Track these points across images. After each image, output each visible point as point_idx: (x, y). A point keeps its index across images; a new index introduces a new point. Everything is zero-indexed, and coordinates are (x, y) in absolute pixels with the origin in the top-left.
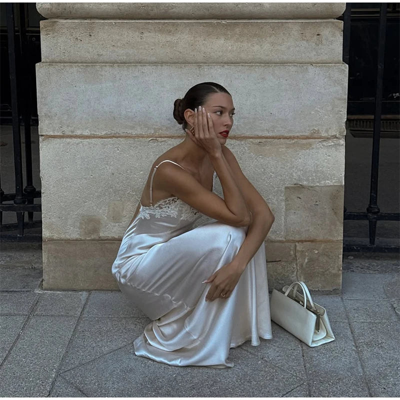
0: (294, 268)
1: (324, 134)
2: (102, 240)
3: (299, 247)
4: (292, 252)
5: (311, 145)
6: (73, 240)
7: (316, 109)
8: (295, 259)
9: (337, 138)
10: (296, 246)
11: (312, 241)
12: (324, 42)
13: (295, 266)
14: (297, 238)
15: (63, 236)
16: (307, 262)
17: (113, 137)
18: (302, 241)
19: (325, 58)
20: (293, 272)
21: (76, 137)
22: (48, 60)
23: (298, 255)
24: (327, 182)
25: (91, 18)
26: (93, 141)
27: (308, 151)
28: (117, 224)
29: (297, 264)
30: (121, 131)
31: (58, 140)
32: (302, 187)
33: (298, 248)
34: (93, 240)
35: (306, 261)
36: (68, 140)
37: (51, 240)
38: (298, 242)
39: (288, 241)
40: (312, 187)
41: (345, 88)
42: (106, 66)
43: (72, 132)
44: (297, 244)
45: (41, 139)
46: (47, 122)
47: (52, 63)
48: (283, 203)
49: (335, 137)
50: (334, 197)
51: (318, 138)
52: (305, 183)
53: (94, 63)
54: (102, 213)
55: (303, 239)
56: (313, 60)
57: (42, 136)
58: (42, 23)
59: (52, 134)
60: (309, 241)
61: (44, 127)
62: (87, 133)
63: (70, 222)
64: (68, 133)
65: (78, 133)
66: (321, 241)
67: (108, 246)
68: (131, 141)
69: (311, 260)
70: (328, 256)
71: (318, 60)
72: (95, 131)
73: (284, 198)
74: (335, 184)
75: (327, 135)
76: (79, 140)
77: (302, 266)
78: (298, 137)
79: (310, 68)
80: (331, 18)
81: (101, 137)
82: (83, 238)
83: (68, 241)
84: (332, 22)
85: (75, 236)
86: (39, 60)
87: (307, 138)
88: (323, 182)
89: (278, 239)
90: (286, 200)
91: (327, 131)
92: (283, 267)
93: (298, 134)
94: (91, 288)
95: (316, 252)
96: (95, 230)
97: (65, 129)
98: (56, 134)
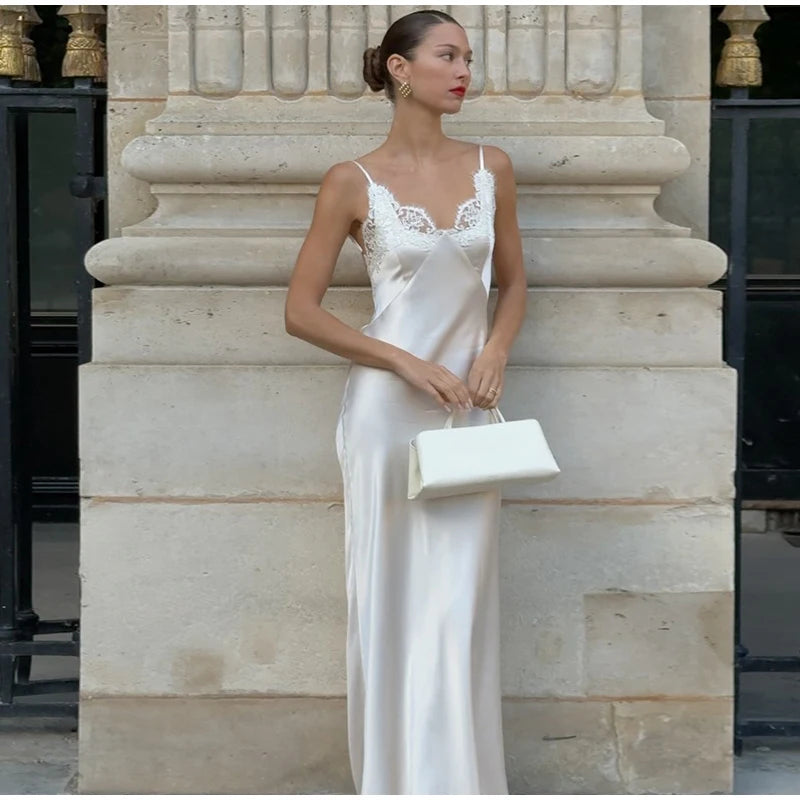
0: (609, 751)
1: (679, 496)
2: (227, 697)
3: (622, 710)
4: (604, 721)
5: (647, 516)
6: (157, 697)
8: (612, 732)
9: (713, 503)
10: (613, 708)
11: (655, 699)
13: (612, 747)
14: (618, 692)
16: (644, 741)
18: (629, 699)
20: (607, 759)
21: (171, 500)
22: (109, 360)
23: (620, 726)
24: (690, 585)
26: (212, 507)
27: (640, 528)
28: (265, 666)
29: (616, 744)
30: (278, 489)
31: (126, 507)
32: (627, 595)
33: (618, 712)
34: (206, 697)
35: (641, 737)
36: (150, 506)
37: (102, 696)
38: (621, 700)
39: (593, 699)
40: (652, 595)
42: (247, 371)
43: (162, 490)
44: (616, 704)
45: (84, 503)
47: (116, 364)
48: (581, 626)
49: (709, 501)
50: (707, 615)
51: (667, 504)
52: (634, 588)
53: (217, 363)
54: (230, 646)
55: (632, 694)
56: (651, 361)
58: (97, 293)
59: (111, 493)
60: (646, 698)
62: (196, 492)
63: (147, 661)
65: (176, 492)
66: (679, 700)
67: (242, 708)
68: (296, 508)
69: (651, 737)
73: (581, 616)
75: (687, 497)
76: (177, 506)
77: (629, 747)
78: (615, 502)
81: (232, 501)
82: (179, 694)
83: (142, 699)
85: (161, 689)
86: (87, 358)
87: (639, 502)
88: (679, 586)
90: (589, 619)
91: (686, 490)
92: (583, 750)
95: (667, 720)
96: (212, 677)
97: (142, 484)
98: (122, 494)
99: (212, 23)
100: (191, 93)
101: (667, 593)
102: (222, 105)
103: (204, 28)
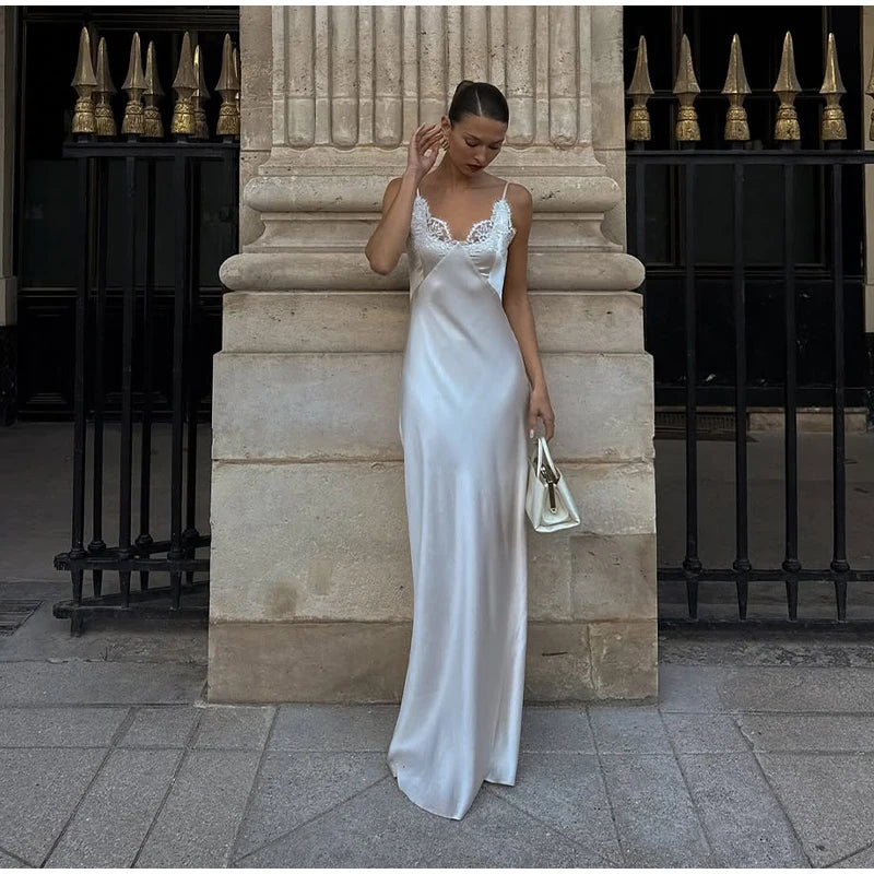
0: (586, 664)
1: (624, 456)
2: (299, 622)
3: (594, 630)
4: (583, 639)
5: (606, 473)
6: (255, 622)
7: (611, 418)
8: (588, 649)
9: (643, 462)
10: (588, 629)
11: (612, 621)
12: (617, 323)
13: (588, 661)
14: (591, 615)
15: (240, 616)
16: (607, 654)
17: (321, 460)
18: (597, 622)
19: (620, 345)
20: (586, 670)
21: (266, 461)
22: (231, 350)
23: (592, 643)
24: (631, 528)
25: (295, 289)
26: (291, 467)
27: (602, 482)
28: (322, 597)
29: (591, 659)
30: (332, 452)
31: (239, 467)
32: (596, 536)
33: (591, 632)
34: (286, 622)
35: (605, 652)
36: (254, 467)
37: (223, 622)
38: (592, 622)
39: (578, 621)
40: (609, 537)
41: (650, 387)
42: (313, 357)
43: (260, 454)
44: (590, 625)
45: (214, 465)
46: (224, 439)
47: (237, 353)
48: (569, 562)
49: (639, 460)
50: (642, 553)
51: (616, 463)
52: (599, 531)
53: (296, 352)
54: (301, 580)
55: (599, 618)
56: (604, 348)
57: (216, 460)
58: (226, 297)
59: (230, 457)
60: (607, 621)
61: (221, 446)
62: (281, 455)
63: (250, 593)
64: (254, 456)
65: (269, 455)
66: (626, 621)
67: (308, 632)
68: (346, 467)
69: (611, 651)
70: (637, 644)
71: (611, 348)
72: (294, 453)
73: (570, 554)
74: (643, 532)
75: (628, 457)
76: (270, 466)
77: (598, 661)
78: (586, 461)
79: (601, 360)
80: (625, 290)
81: (302, 462)
82: (270, 620)
83: (247, 624)
84: (626, 296)
85: (259, 616)
86: (219, 348)
87: (600, 462)
88: (625, 529)
89: (562, 618)
90: (574, 556)
91: (627, 452)
92: (571, 663)
93: (588, 457)
94: (280, 699)
95: (619, 638)
96: (289, 606)
97: (249, 449)
98: (237, 457)
99: (298, 94)
100: (284, 145)
101: (618, 535)
102: (303, 154)
103: (293, 97)
